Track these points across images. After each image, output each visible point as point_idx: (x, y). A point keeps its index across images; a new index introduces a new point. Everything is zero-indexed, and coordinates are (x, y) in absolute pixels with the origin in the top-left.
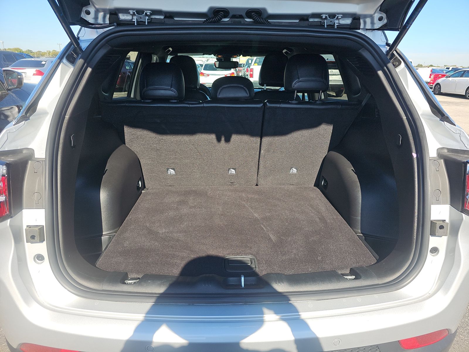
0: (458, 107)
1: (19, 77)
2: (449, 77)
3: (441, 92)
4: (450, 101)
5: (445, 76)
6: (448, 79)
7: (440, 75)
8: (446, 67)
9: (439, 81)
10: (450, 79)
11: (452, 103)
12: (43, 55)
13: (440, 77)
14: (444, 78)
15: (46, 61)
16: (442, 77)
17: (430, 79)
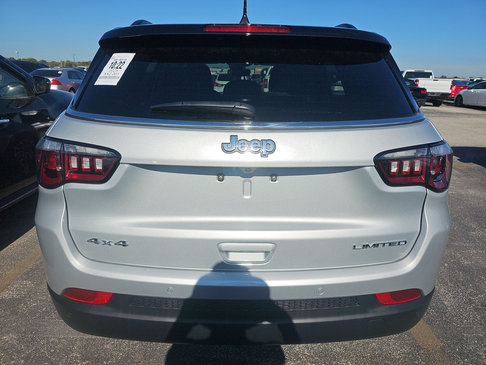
0: (480, 119)
1: (48, 83)
2: (471, 89)
3: (463, 104)
4: (471, 113)
5: (467, 88)
6: (470, 90)
7: (462, 86)
8: (470, 79)
9: (461, 92)
10: (472, 90)
11: (474, 115)
12: (57, 64)
13: (462, 89)
14: (466, 90)
15: (62, 71)
16: (463, 89)
17: (451, 90)
